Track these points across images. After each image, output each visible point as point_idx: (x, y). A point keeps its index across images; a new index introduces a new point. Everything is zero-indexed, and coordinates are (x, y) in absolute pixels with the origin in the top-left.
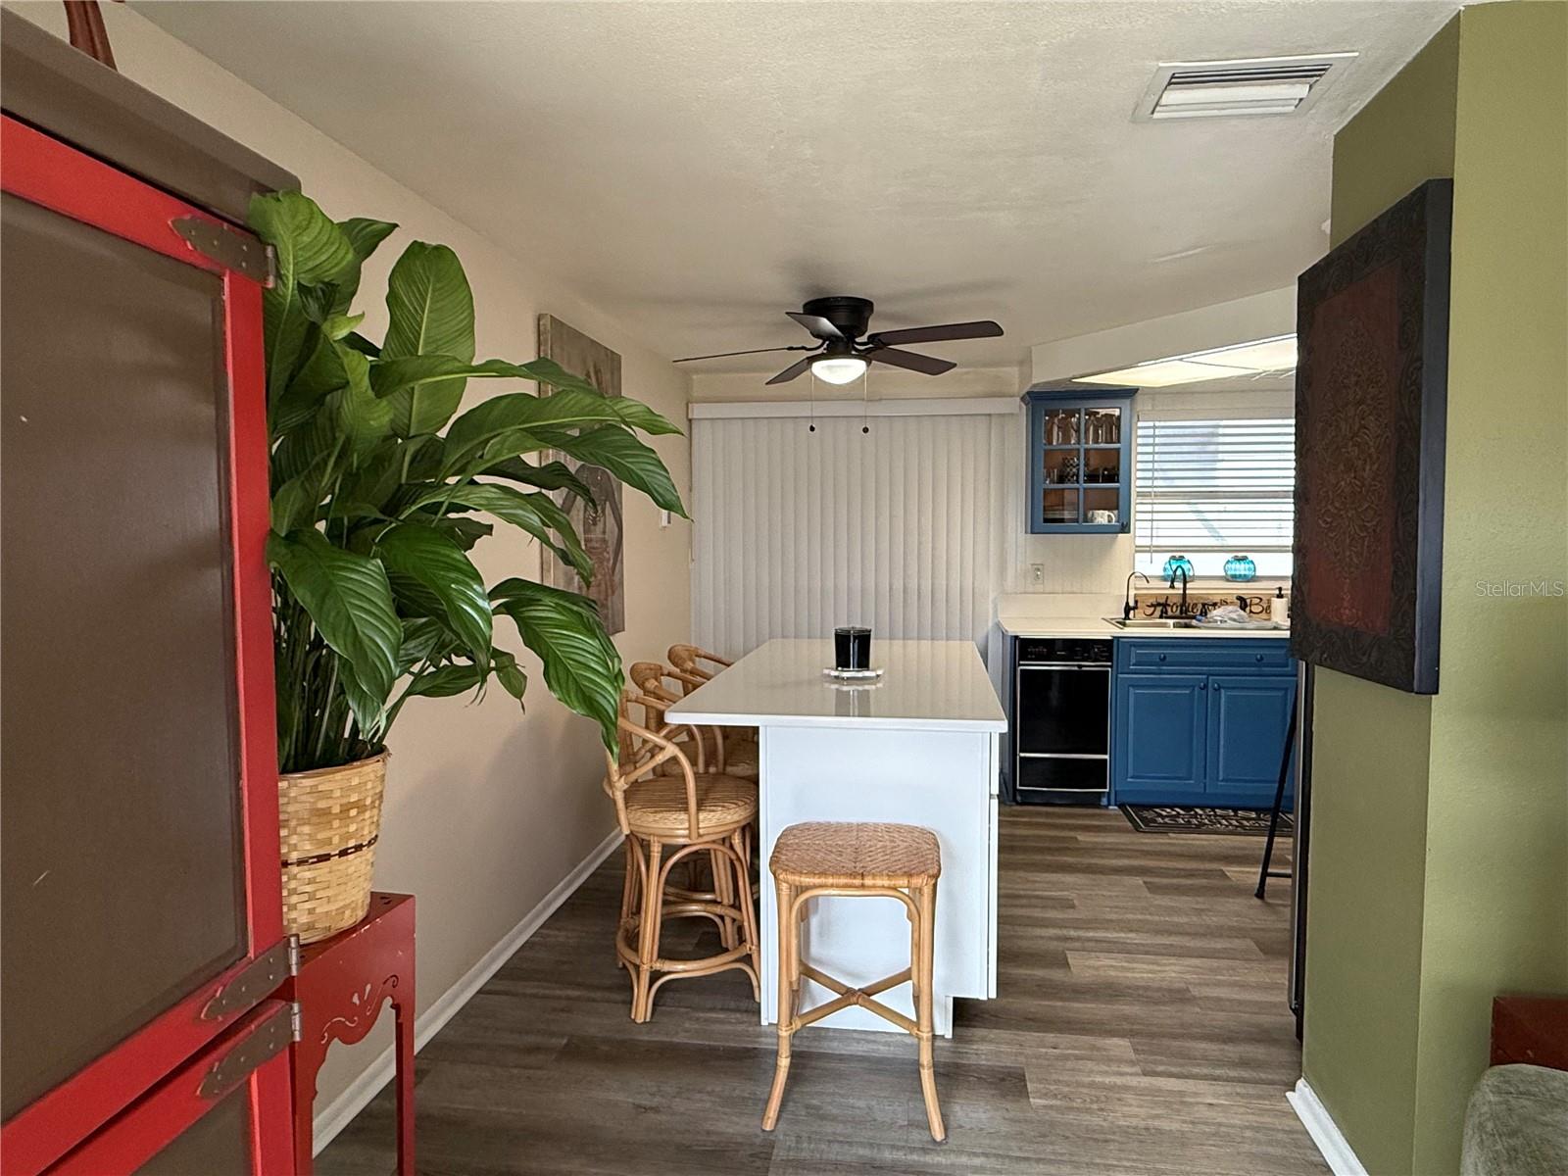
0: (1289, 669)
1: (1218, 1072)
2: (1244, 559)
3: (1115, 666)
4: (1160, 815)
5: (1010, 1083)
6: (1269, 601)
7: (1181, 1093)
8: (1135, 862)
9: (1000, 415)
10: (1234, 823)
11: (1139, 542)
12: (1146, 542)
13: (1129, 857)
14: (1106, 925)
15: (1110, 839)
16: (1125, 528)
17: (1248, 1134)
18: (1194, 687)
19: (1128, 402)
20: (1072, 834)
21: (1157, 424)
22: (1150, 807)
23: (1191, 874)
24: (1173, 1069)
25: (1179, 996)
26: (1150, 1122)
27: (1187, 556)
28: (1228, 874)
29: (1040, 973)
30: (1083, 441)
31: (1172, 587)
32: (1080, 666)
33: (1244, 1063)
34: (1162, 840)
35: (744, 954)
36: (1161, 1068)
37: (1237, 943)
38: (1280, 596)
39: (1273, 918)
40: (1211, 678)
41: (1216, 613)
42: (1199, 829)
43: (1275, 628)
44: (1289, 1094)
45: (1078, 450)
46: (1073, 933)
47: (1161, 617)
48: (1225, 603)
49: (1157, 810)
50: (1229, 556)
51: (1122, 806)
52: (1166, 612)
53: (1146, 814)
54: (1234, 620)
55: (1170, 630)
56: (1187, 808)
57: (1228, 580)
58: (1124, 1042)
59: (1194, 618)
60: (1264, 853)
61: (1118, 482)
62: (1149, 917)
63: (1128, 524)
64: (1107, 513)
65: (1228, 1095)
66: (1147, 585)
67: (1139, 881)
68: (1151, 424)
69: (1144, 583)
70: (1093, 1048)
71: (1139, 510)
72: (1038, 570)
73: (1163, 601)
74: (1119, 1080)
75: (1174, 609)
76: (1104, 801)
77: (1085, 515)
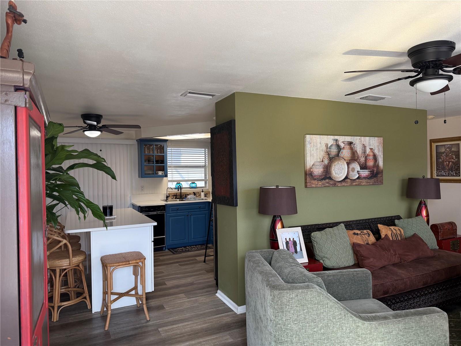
0: (206, 209)
1: (203, 294)
2: (194, 183)
3: (166, 212)
4: (179, 250)
5: (160, 308)
6: (200, 193)
7: (196, 300)
8: (176, 261)
9: (129, 144)
10: (196, 248)
11: (169, 179)
12: (171, 179)
13: (173, 260)
14: (172, 274)
15: (168, 257)
16: (166, 176)
17: (210, 302)
18: (185, 216)
19: (165, 143)
20: (158, 258)
21: (172, 149)
22: (176, 248)
23: (188, 261)
24: (194, 296)
25: (192, 284)
26: (191, 306)
27: (181, 182)
28: (197, 259)
29: (160, 287)
30: (154, 153)
31: (178, 191)
32: (157, 213)
33: (207, 292)
34: (180, 255)
35: (84, 297)
36: (191, 297)
37: (201, 272)
38: (203, 192)
39: (208, 265)
40: (189, 213)
41: (189, 197)
42: (189, 251)
43: (202, 200)
44: (216, 294)
45: (153, 155)
46: (165, 278)
47: (175, 199)
48: (190, 194)
49: (178, 249)
50: (190, 182)
51: (169, 249)
52: (177, 197)
53: (175, 250)
54: (193, 198)
55: (178, 202)
56: (185, 247)
57: (191, 188)
58: (183, 294)
59: (184, 198)
60: (205, 253)
61: (164, 164)
62: (181, 271)
63: (167, 175)
64: (161, 172)
65: (205, 298)
66: (172, 190)
67: (177, 264)
68: (171, 149)
69: (171, 190)
70: (176, 297)
71: (169, 171)
72: (143, 188)
73: (176, 194)
74: (183, 301)
75: (178, 196)
76: (164, 249)
77: (156, 172)
